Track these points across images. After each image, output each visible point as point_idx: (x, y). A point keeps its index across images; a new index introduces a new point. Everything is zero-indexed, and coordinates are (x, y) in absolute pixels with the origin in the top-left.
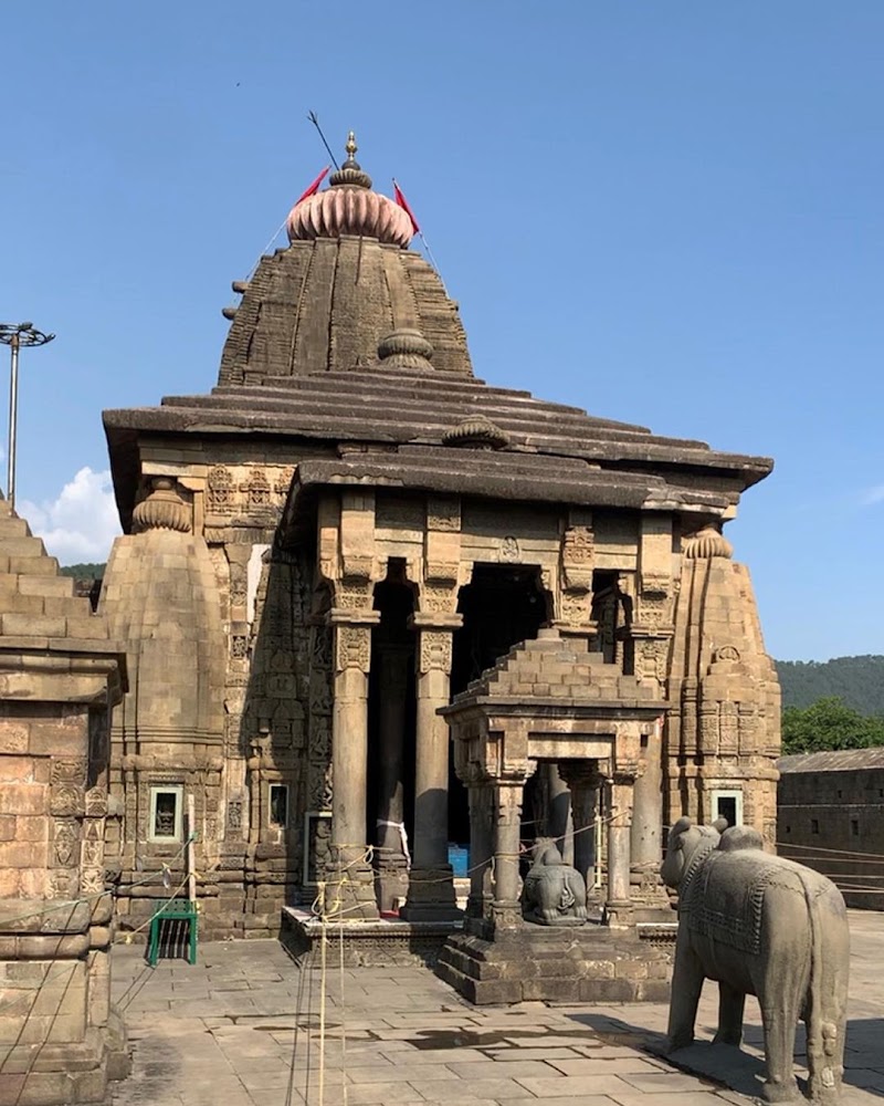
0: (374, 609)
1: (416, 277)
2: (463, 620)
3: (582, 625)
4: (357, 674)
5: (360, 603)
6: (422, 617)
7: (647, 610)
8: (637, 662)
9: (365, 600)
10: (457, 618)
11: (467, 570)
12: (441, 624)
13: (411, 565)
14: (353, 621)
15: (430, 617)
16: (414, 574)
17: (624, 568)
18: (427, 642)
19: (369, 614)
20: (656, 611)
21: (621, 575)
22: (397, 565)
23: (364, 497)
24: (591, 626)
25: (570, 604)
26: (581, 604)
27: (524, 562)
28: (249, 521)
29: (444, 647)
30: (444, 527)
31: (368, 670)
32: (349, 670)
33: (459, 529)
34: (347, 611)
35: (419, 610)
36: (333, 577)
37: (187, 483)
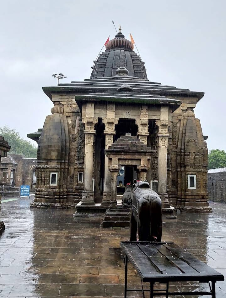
0: (94, 130)
1: (133, 57)
2: (116, 132)
3: (145, 133)
4: (90, 145)
5: (91, 129)
6: (106, 132)
7: (163, 129)
8: (160, 142)
9: (92, 128)
10: (114, 132)
11: (117, 120)
12: (110, 133)
13: (103, 119)
14: (89, 133)
15: (108, 132)
16: (104, 122)
17: (157, 119)
18: (107, 138)
19: (93, 131)
20: (165, 129)
21: (156, 121)
22: (100, 120)
23: (92, 104)
24: (148, 133)
25: (143, 128)
26: (145, 128)
27: (131, 118)
28: (76, 111)
29: (111, 139)
30: (111, 110)
31: (93, 144)
32: (88, 144)
33: (114, 110)
34: (87, 130)
35: (105, 130)
36: (85, 123)
37: (62, 103)
